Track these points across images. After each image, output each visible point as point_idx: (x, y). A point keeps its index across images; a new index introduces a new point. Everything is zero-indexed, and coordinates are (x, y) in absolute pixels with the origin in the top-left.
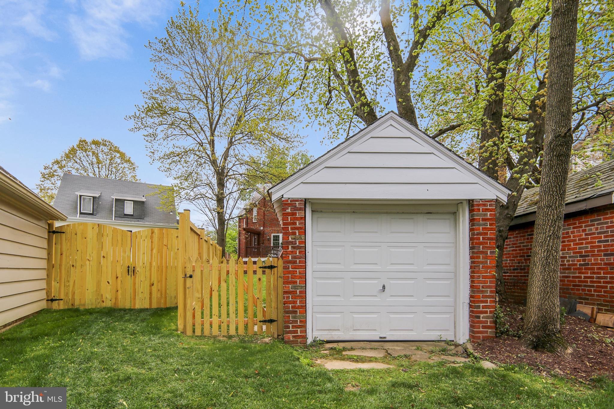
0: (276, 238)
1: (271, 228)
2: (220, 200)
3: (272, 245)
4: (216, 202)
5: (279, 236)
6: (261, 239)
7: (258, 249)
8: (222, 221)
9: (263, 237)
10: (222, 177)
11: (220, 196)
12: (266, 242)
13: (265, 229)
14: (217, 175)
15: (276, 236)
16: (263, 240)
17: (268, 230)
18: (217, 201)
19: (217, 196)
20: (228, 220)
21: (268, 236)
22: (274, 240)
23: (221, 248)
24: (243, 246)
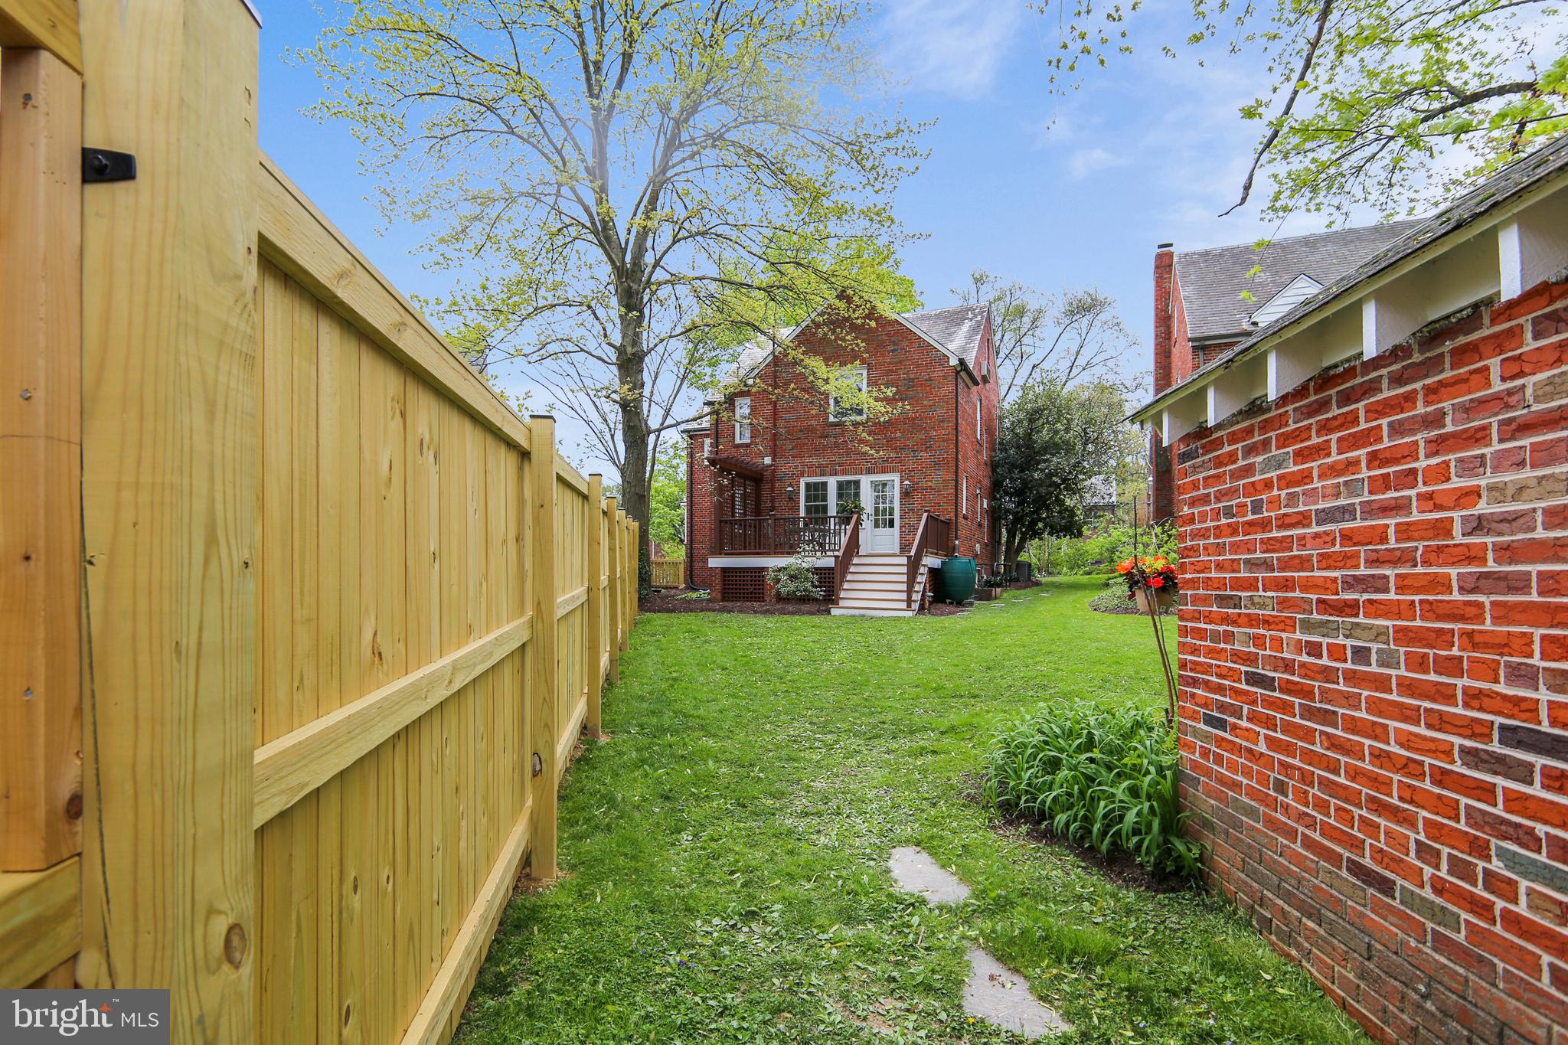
0: (817, 492)
1: (798, 461)
2: (630, 363)
3: (802, 514)
4: (614, 369)
5: (825, 484)
6: (766, 496)
7: (758, 526)
8: (636, 434)
9: (772, 490)
10: (635, 286)
11: (629, 350)
12: (782, 506)
13: (780, 462)
14: (619, 277)
15: (816, 484)
16: (773, 500)
17: (787, 465)
18: (620, 367)
19: (620, 350)
20: (659, 430)
21: (791, 485)
22: (808, 498)
23: (635, 525)
24: (706, 520)
